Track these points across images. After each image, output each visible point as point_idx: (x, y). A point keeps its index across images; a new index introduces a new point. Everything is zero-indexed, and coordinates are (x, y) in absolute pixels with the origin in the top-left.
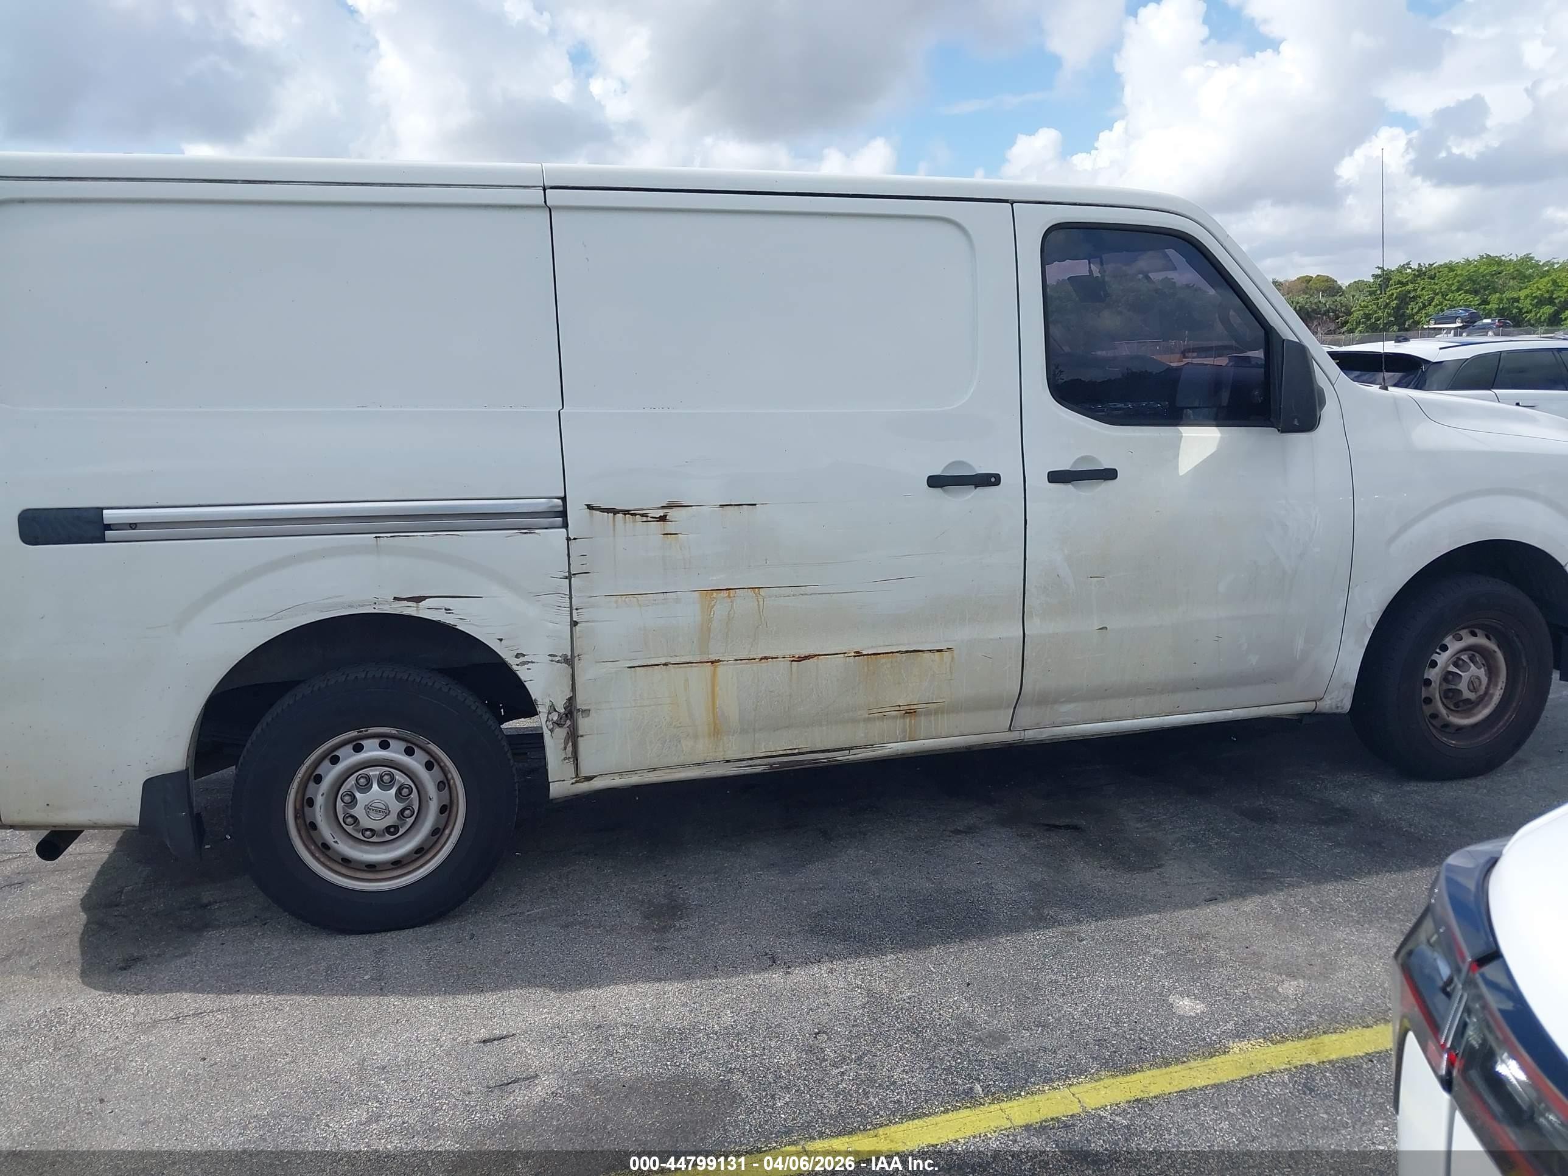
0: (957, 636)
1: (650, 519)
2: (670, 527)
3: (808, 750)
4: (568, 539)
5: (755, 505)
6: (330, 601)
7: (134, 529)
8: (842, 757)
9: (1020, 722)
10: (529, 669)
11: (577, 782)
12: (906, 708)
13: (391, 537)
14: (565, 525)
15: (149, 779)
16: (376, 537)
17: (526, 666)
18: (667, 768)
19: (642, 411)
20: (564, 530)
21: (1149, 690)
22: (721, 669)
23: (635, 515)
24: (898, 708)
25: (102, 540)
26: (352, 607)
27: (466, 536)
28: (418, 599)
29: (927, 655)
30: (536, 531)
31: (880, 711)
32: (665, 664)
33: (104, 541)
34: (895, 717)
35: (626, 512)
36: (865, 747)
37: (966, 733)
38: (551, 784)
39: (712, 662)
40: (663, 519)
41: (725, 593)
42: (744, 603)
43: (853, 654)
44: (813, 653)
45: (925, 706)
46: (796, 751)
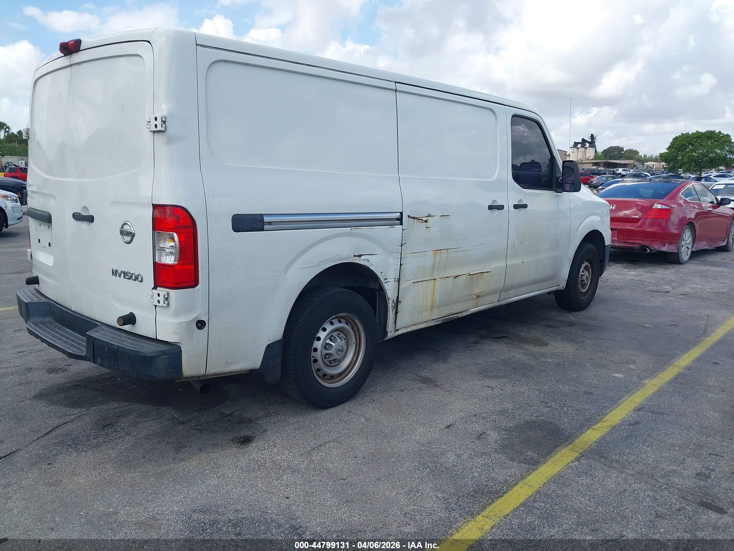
0: (492, 266)
1: (423, 221)
2: (428, 225)
3: (453, 313)
4: (403, 229)
5: (448, 216)
6: (335, 257)
7: (270, 225)
8: (460, 315)
9: (502, 298)
10: (388, 285)
11: (395, 332)
12: (478, 295)
13: (356, 229)
14: (401, 224)
15: (268, 345)
16: (351, 229)
17: (387, 284)
18: (418, 324)
19: (419, 177)
20: (402, 226)
21: (537, 282)
22: (437, 282)
23: (419, 219)
24: (476, 295)
25: (262, 230)
26: (342, 259)
27: (376, 228)
28: (360, 256)
29: (485, 274)
30: (395, 226)
31: (470, 296)
32: (422, 281)
33: (264, 231)
34: (474, 299)
35: (417, 219)
36: (465, 311)
37: (490, 303)
38: (388, 334)
39: (434, 280)
40: (426, 221)
41: (439, 251)
42: (444, 254)
43: (468, 274)
44: (458, 275)
45: (482, 294)
46: (450, 314)
